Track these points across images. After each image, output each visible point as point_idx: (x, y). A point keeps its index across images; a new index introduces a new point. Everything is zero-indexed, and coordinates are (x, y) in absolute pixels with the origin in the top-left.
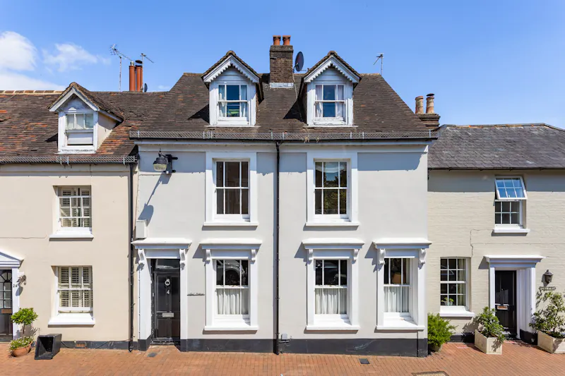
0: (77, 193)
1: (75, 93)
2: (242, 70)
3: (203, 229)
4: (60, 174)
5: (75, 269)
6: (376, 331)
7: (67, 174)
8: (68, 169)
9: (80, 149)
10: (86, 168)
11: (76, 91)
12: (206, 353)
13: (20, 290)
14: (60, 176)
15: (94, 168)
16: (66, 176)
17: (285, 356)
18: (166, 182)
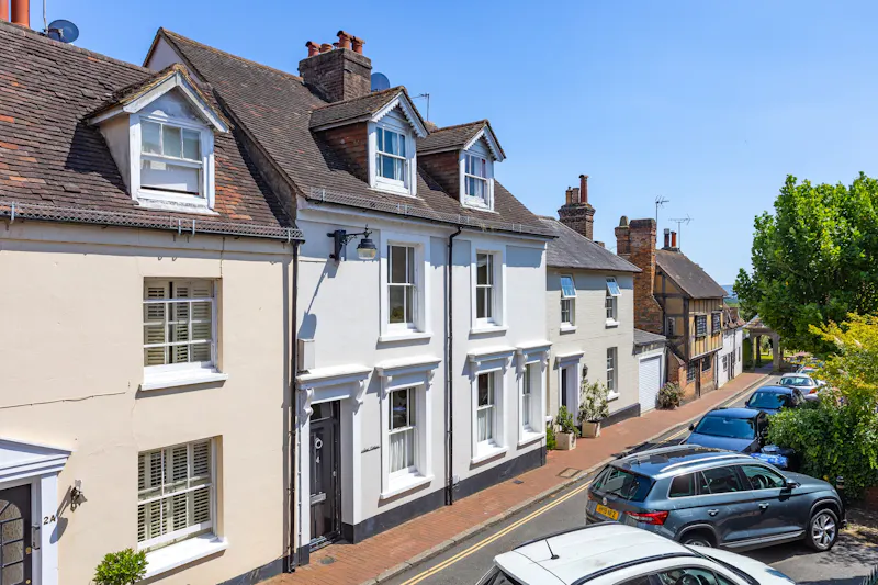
0: (167, 292)
1: (181, 85)
2: (409, 116)
3: (378, 348)
4: (159, 253)
5: (179, 452)
6: (519, 447)
7: (175, 253)
8: (181, 242)
9: (178, 201)
10: (215, 244)
11: (184, 80)
12: (384, 533)
13: (62, 525)
14: (160, 256)
15: (230, 245)
16: (174, 257)
17: (459, 503)
18: (332, 275)
